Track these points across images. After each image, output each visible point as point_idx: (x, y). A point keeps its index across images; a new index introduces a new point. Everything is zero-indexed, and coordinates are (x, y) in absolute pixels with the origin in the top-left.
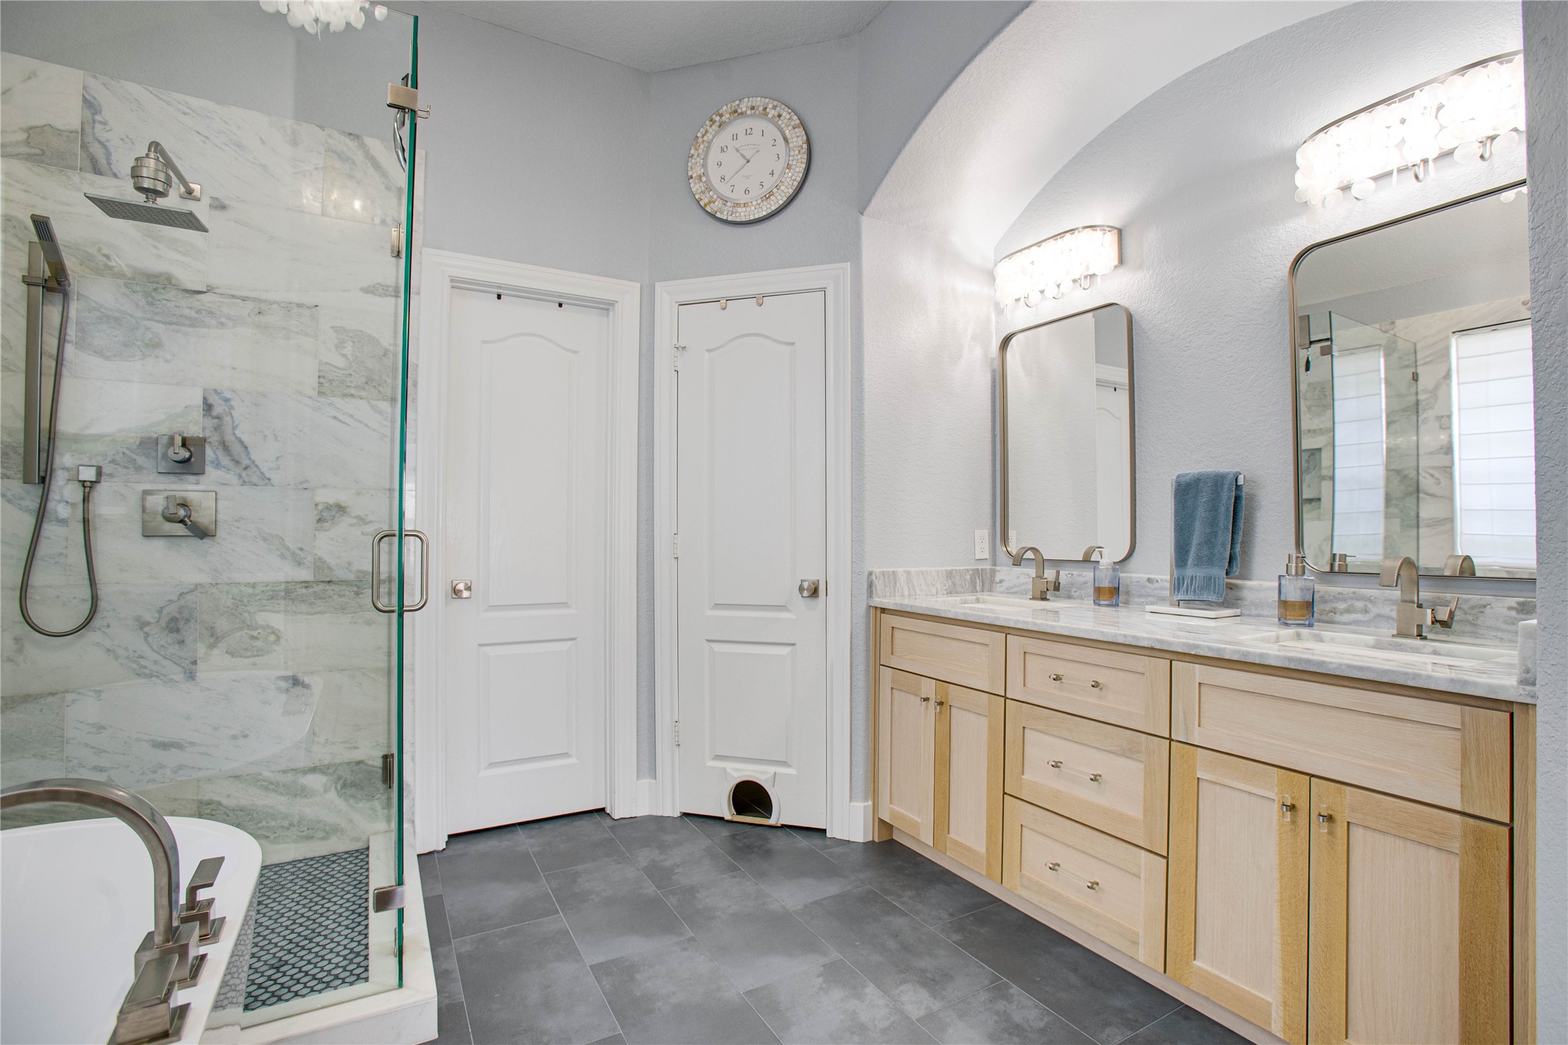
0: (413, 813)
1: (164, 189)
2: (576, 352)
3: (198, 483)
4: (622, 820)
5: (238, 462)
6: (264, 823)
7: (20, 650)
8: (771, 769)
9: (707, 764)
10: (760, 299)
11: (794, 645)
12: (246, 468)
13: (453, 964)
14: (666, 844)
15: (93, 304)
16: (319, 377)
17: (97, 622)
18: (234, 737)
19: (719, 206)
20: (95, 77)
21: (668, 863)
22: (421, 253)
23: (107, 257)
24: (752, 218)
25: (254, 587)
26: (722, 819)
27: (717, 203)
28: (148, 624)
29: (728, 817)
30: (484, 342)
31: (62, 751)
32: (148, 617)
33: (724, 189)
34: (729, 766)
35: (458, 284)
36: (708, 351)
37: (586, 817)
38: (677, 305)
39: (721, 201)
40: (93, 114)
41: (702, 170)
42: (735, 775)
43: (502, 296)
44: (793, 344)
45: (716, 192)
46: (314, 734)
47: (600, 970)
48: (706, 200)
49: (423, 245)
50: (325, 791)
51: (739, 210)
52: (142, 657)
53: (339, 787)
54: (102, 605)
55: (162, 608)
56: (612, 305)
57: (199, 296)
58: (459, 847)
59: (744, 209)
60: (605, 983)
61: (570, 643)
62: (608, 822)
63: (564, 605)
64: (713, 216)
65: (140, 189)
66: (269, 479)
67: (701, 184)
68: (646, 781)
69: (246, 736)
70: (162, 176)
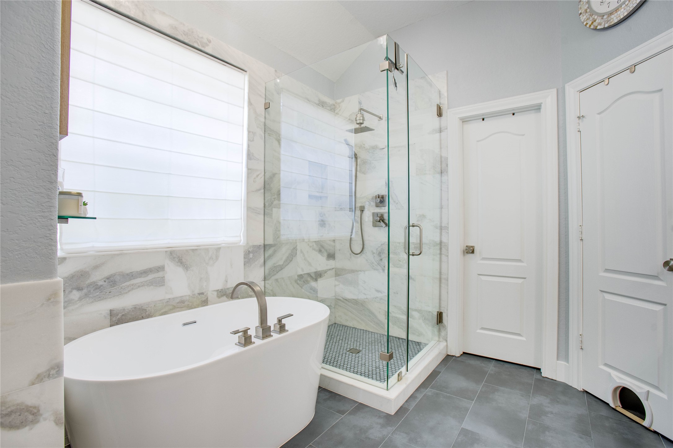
0: (447, 338)
1: (362, 122)
2: (523, 135)
3: (385, 210)
4: (546, 379)
5: (395, 202)
6: (402, 324)
7: (351, 257)
8: (647, 388)
9: (599, 367)
10: (632, 69)
11: (665, 305)
12: (397, 204)
13: (420, 396)
14: (558, 400)
15: (362, 159)
16: (416, 169)
17: (365, 251)
18: (394, 293)
19: (599, 22)
20: (360, 95)
21: (547, 409)
22: (447, 112)
23: (364, 145)
24: (622, 17)
25: (399, 244)
26: (608, 404)
27: (597, 20)
28: (374, 253)
29: (612, 405)
30: (478, 141)
31: (358, 287)
32: (375, 251)
33: (603, 9)
34: (614, 373)
35: (464, 121)
36: (599, 114)
37: (529, 369)
38: (578, 92)
39: (600, 18)
40: (360, 105)
41: (587, 6)
42: (618, 381)
43: (485, 119)
44: (661, 90)
45: (597, 14)
46: (416, 297)
47: (464, 432)
48: (590, 23)
49: (448, 109)
50: (419, 319)
51: (612, 16)
52: (373, 263)
53: (423, 319)
54: (365, 246)
55: (377, 248)
56: (540, 106)
57: (383, 150)
58: (465, 358)
59: (616, 14)
60: (460, 438)
61: (522, 280)
62: (538, 377)
63: (520, 261)
64: (595, 29)
65: (358, 124)
66: (403, 207)
67: (587, 14)
68: (562, 363)
69: (397, 293)
70: (361, 118)
